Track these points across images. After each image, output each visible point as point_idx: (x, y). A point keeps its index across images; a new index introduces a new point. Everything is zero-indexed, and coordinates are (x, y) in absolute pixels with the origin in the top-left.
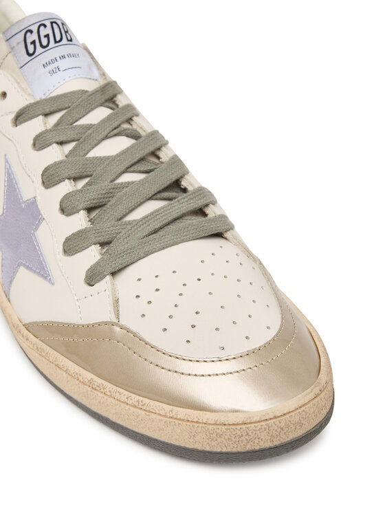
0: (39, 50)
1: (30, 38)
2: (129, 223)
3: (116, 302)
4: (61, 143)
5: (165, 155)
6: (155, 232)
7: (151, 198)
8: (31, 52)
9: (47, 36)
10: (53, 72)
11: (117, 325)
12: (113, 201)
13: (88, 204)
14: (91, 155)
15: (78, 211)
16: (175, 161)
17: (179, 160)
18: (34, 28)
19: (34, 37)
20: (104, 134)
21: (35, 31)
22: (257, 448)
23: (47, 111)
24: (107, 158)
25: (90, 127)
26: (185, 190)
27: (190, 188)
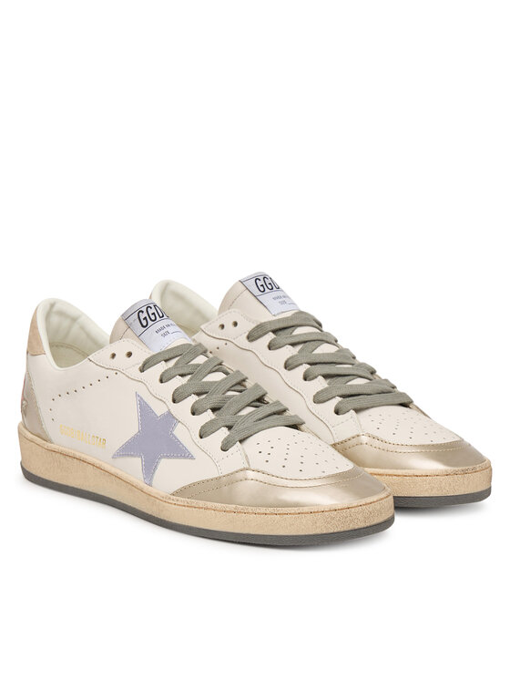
0: (150, 323)
1: (142, 316)
2: (241, 416)
3: (247, 456)
4: (182, 375)
5: (249, 384)
6: (260, 420)
7: (249, 405)
8: (145, 324)
9: (153, 314)
10: (164, 335)
11: (250, 469)
12: (226, 406)
13: (212, 405)
14: (205, 380)
15: (206, 411)
16: (257, 386)
17: (258, 386)
18: (144, 309)
19: (145, 315)
20: (209, 369)
21: (145, 311)
22: (356, 527)
23: (167, 357)
24: (216, 382)
25: (198, 365)
26: (268, 403)
27: (271, 402)
